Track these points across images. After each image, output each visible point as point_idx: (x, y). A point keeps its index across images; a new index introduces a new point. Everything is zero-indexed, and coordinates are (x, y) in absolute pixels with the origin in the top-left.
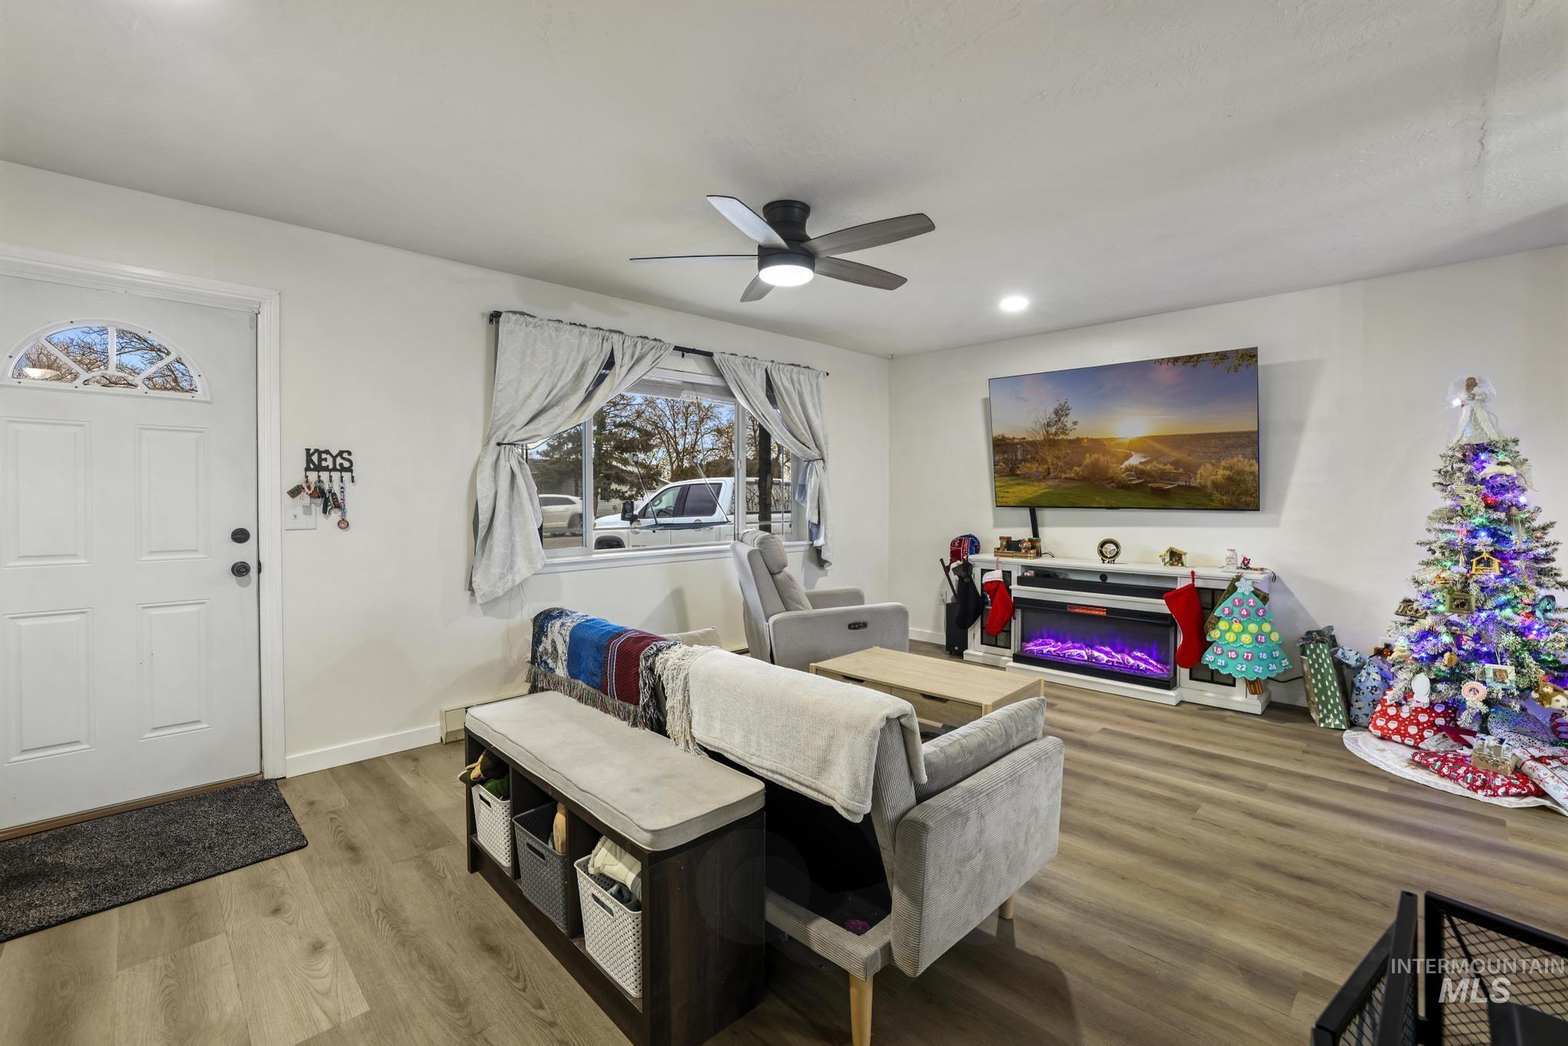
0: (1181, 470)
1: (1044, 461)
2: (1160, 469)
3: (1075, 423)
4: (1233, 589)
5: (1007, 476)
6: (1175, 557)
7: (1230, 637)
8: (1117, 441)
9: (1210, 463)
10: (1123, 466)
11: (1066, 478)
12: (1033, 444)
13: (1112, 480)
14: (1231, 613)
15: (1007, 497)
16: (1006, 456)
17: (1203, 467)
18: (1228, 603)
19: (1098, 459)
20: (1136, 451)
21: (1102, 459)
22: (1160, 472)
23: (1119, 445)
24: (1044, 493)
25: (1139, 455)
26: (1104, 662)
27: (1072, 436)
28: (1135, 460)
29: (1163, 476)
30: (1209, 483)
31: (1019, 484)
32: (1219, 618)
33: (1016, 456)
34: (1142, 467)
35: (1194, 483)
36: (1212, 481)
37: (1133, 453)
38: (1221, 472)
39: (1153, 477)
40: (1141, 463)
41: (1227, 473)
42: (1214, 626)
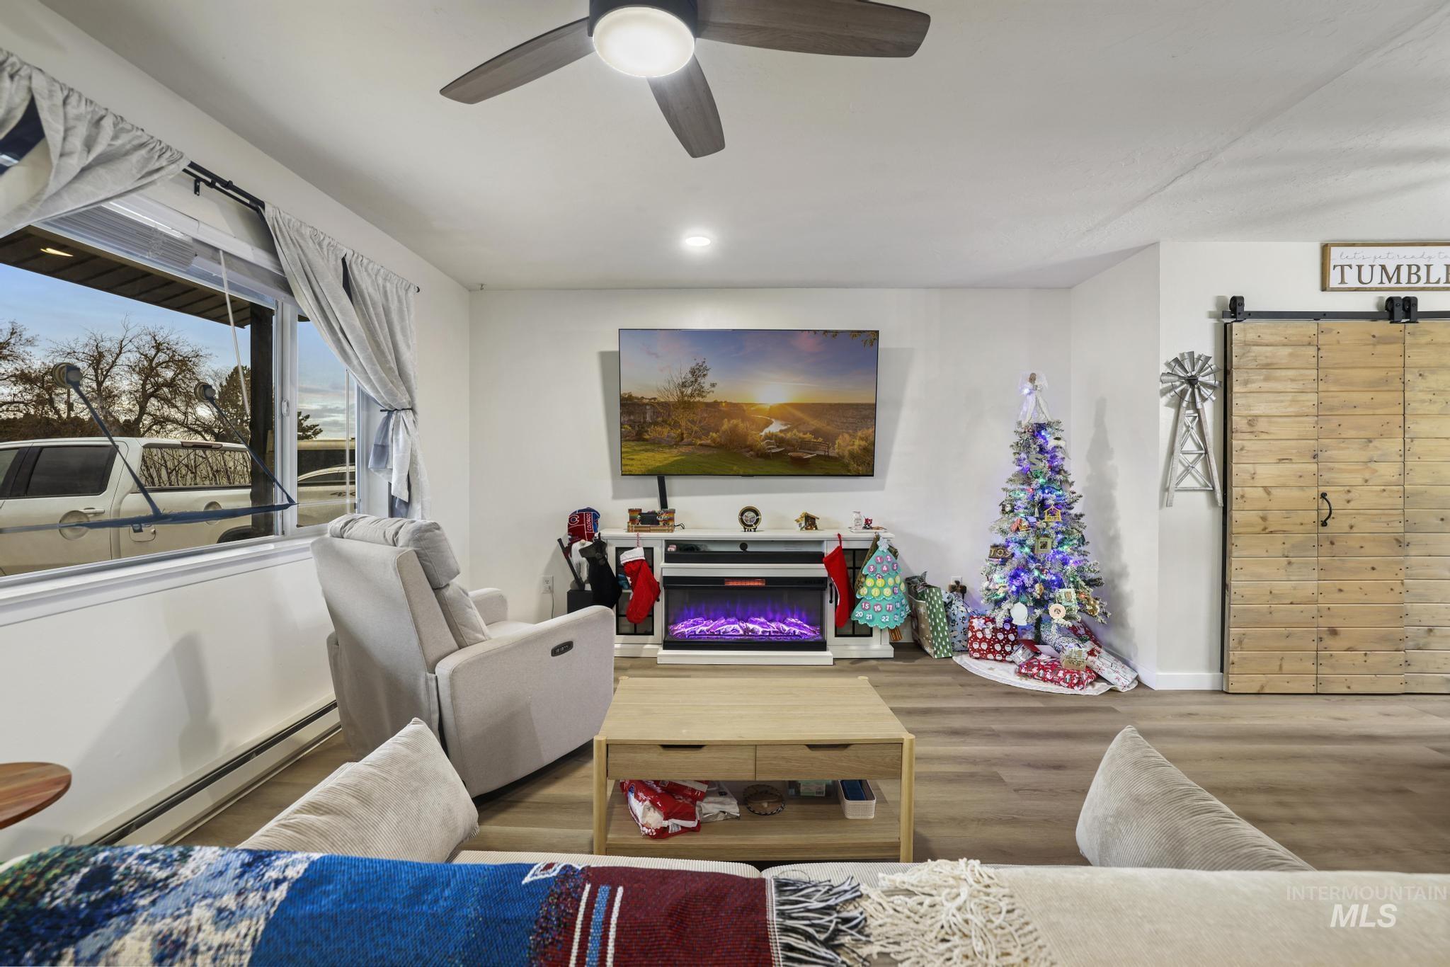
0: (820, 440)
1: (676, 425)
2: (800, 438)
3: (713, 385)
4: (875, 547)
5: (633, 441)
6: (810, 521)
7: (875, 592)
8: (757, 407)
9: (847, 433)
10: (763, 434)
11: (701, 445)
12: (665, 405)
13: (751, 448)
14: (875, 569)
15: (632, 465)
16: (632, 418)
17: (841, 437)
18: (871, 562)
19: (736, 426)
20: (777, 419)
21: (741, 425)
22: (799, 440)
23: (759, 411)
24: (675, 461)
25: (779, 422)
26: (760, 633)
27: (710, 399)
28: (775, 428)
29: (803, 445)
30: (846, 453)
31: (647, 451)
32: (865, 576)
33: (645, 418)
34: (782, 435)
35: (833, 453)
36: (849, 451)
37: (773, 420)
38: (857, 442)
39: (793, 446)
40: (781, 431)
41: (863, 443)
42: (862, 585)
